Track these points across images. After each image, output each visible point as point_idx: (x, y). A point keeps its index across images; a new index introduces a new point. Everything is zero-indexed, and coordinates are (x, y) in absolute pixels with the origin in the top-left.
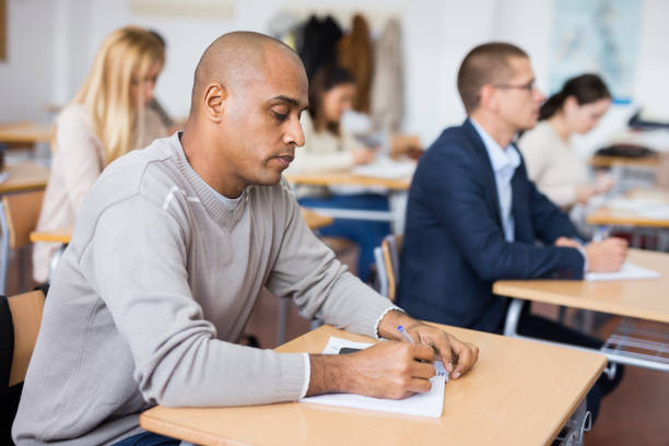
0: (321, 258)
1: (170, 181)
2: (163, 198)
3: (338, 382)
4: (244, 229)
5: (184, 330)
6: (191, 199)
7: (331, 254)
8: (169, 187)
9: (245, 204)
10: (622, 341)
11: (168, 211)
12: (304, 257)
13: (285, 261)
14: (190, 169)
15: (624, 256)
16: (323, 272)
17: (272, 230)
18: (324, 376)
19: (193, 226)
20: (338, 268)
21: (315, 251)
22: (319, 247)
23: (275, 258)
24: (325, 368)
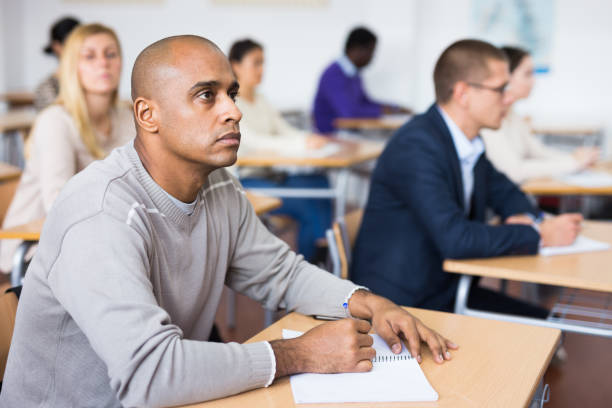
0: (276, 250)
1: (129, 197)
2: (126, 214)
3: (295, 363)
4: (201, 232)
5: (157, 334)
6: (150, 211)
7: (286, 247)
8: (130, 204)
9: (201, 207)
10: (565, 310)
11: (132, 226)
12: (259, 252)
13: (241, 257)
16: (278, 264)
17: (228, 231)
18: (284, 360)
19: (154, 237)
20: (294, 259)
21: (269, 246)
22: (273, 242)
23: (232, 256)
24: (283, 352)
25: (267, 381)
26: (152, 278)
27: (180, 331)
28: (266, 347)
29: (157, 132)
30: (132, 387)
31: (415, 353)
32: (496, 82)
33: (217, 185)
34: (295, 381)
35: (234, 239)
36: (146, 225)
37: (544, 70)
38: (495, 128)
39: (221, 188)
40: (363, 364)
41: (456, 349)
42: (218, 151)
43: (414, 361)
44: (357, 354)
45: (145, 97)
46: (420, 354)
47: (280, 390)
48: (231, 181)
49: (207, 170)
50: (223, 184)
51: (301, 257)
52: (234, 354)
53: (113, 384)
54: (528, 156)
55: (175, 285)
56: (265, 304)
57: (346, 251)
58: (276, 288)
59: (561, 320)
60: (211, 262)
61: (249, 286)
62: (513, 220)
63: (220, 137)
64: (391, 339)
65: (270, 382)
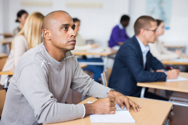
0: (86, 78)
1: (42, 59)
2: (41, 64)
3: (92, 111)
4: (63, 71)
5: (49, 101)
6: (48, 63)
7: (89, 77)
8: (42, 60)
9: (64, 63)
10: (174, 98)
11: (42, 67)
12: (81, 78)
14: (49, 54)
15: (178, 74)
16: (87, 82)
17: (71, 71)
18: (88, 110)
19: (50, 71)
20: (91, 80)
21: (84, 76)
22: (85, 75)
23: (72, 79)
24: (88, 107)
25: (82, 116)
26: (48, 84)
27: (56, 100)
28: (83, 106)
29: (50, 40)
30: (41, 117)
31: (128, 109)
32: (153, 28)
33: (69, 57)
34: (91, 116)
35: (73, 74)
36: (47, 67)
37: (168, 28)
38: (153, 43)
39: (70, 58)
40: (112, 112)
41: (141, 108)
42: (69, 45)
43: (128, 111)
44: (110, 109)
45: (47, 29)
46: (130, 109)
47: (87, 119)
48: (73, 56)
49: (65, 52)
50: (70, 57)
51: (93, 80)
52: (73, 107)
53: (35, 116)
54: (162, 53)
55: (55, 87)
56: (82, 94)
57: (107, 80)
58: (86, 89)
59: (173, 101)
60: (66, 80)
61: (78, 88)
62: (158, 71)
63: (69, 41)
64: (121, 105)
65: (84, 117)
